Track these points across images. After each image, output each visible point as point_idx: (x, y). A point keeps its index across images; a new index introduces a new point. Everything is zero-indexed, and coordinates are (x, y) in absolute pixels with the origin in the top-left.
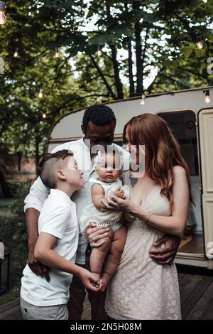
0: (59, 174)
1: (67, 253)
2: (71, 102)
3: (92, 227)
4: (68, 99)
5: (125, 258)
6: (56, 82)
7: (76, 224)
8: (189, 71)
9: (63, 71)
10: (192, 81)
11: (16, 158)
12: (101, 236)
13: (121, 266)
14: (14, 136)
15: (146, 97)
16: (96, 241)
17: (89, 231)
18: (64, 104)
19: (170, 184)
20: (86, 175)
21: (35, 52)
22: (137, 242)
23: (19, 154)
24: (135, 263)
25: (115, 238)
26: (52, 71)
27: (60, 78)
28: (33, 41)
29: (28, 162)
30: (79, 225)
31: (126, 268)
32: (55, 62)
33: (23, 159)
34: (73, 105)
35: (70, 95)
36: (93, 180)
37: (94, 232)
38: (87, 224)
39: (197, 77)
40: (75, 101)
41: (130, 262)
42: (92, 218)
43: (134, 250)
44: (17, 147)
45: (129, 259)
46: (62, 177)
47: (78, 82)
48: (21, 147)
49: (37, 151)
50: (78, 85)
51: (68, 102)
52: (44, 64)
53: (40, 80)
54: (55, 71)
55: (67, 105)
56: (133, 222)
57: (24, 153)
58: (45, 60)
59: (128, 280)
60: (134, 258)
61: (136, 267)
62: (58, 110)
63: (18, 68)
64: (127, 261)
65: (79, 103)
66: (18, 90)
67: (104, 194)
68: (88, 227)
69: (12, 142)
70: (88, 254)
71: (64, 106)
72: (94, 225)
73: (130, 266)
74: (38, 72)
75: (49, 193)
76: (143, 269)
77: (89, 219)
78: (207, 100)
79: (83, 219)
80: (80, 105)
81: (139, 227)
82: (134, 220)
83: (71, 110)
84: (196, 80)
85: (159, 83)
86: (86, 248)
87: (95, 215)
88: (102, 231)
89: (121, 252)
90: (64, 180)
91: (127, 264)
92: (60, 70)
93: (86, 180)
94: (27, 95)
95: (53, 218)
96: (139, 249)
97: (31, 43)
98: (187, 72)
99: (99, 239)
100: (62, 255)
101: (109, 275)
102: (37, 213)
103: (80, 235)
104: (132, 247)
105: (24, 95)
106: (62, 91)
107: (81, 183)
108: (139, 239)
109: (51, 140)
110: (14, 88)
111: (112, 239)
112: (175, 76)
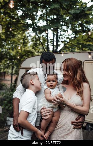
0: (31, 82)
1: (32, 121)
2: (28, 54)
3: (44, 109)
4: (27, 52)
5: (60, 125)
6: (23, 45)
7: (37, 107)
8: (76, 46)
9: (26, 41)
10: (76, 50)
11: (3, 74)
12: (48, 114)
13: (57, 128)
14: (3, 65)
15: (64, 53)
16: (45, 116)
17: (42, 111)
18: (25, 54)
19: (82, 89)
20: (43, 84)
21: (16, 32)
22: (66, 118)
23: (5, 73)
24: (65, 127)
25: (55, 115)
26: (21, 41)
27: (25, 44)
28: (16, 27)
29: (8, 76)
30: (38, 107)
31: (59, 130)
32: (23, 37)
33: (6, 74)
34: (29, 55)
35: (28, 51)
36: (45, 87)
37: (44, 111)
38: (42, 108)
39: (78, 48)
40: (30, 53)
41: (62, 127)
42: (45, 105)
43: (64, 121)
44: (4, 69)
45: (62, 125)
46: (32, 83)
47: (32, 46)
48: (6, 70)
49: (12, 72)
50: (31, 47)
51: (27, 53)
52: (19, 37)
53: (16, 43)
54: (23, 40)
55: (27, 54)
56: (64, 108)
57: (7, 72)
58: (19, 36)
59: (60, 135)
60: (64, 125)
61: (65, 129)
62: (23, 56)
63: (8, 37)
64: (60, 126)
65: (31, 54)
66: (7, 47)
67: (51, 94)
68: (42, 109)
69: (2, 67)
70: (41, 121)
71: (25, 55)
72: (45, 108)
73: (62, 129)
74: (16, 40)
75: (25, 91)
76: (68, 131)
77: (43, 105)
78: (90, 56)
79: (40, 105)
80: (32, 55)
81: (67, 111)
82: (65, 107)
83: (28, 57)
84: (78, 50)
85: (64, 49)
86: (40, 118)
87: (46, 103)
88: (48, 111)
89: (57, 122)
90: (33, 85)
91: (60, 128)
92: (25, 41)
93: (42, 86)
94: (11, 49)
95: (27, 104)
96: (67, 121)
97: (15, 28)
98: (75, 46)
99: (46, 115)
100: (30, 122)
101: (50, 132)
102: (19, 100)
103: (38, 112)
104: (63, 120)
105: (10, 49)
106: (25, 49)
107: (40, 88)
108: (67, 116)
109: (21, 68)
110: (6, 46)
111: (53, 116)
112: (70, 47)
